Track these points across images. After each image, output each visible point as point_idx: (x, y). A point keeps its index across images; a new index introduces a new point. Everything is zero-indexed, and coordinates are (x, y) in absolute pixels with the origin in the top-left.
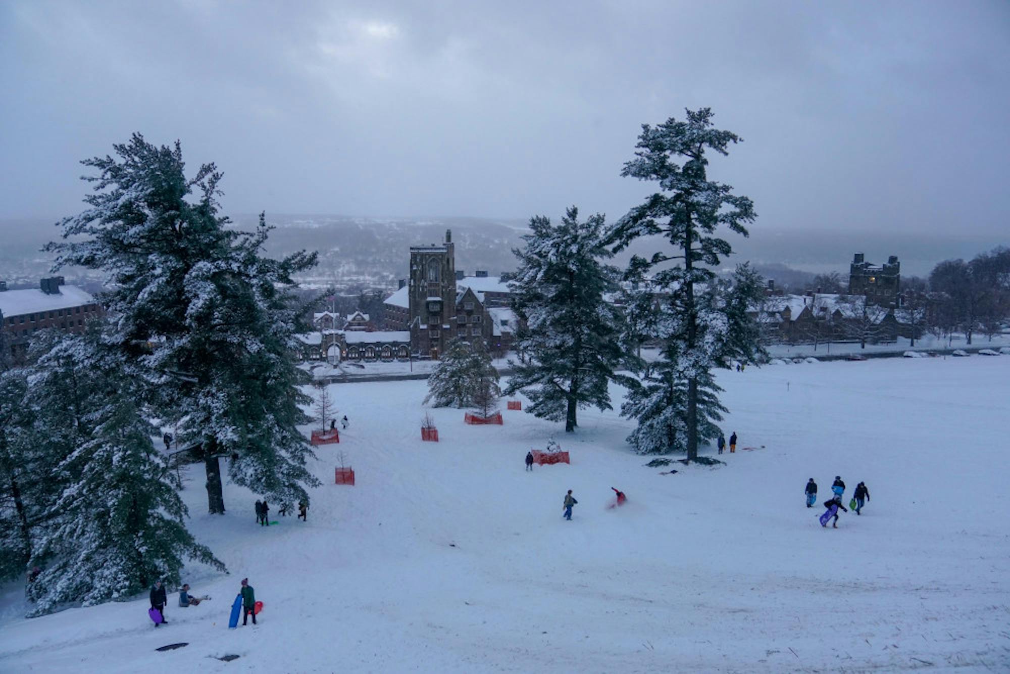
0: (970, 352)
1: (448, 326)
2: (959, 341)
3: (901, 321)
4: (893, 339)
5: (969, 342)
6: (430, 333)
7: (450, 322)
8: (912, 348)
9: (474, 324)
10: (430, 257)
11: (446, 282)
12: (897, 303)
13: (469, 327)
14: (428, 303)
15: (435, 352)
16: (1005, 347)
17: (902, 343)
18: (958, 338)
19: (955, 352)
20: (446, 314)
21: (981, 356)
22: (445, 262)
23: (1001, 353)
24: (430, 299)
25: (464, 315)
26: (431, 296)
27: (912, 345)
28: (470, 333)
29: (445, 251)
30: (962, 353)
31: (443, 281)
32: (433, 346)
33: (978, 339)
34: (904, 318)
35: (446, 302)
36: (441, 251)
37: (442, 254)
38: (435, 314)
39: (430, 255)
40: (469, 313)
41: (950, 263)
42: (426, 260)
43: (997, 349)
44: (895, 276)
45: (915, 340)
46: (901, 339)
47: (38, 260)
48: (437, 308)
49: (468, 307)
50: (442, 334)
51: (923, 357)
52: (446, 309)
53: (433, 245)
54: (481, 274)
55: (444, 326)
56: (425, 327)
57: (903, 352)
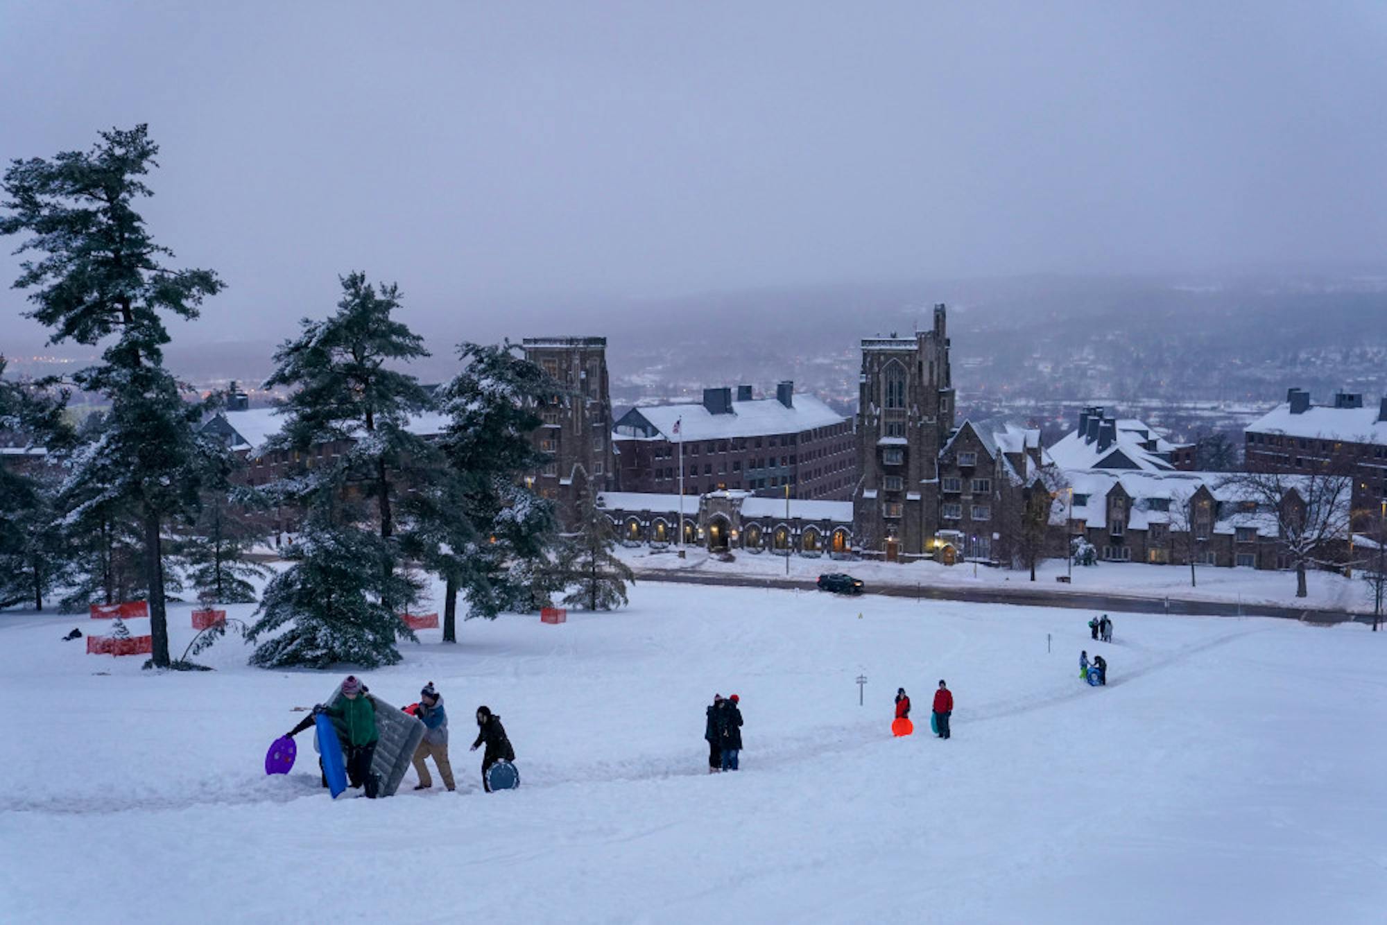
1: (917, 497)
6: (884, 507)
7: (920, 488)
9: (975, 496)
10: (887, 360)
11: (915, 409)
13: (967, 501)
14: (880, 450)
15: (891, 546)
20: (913, 472)
22: (914, 370)
24: (885, 441)
25: (955, 476)
26: (890, 434)
28: (967, 514)
29: (915, 347)
31: (911, 407)
32: (888, 534)
35: (913, 449)
36: (908, 347)
37: (910, 352)
38: (892, 471)
39: (888, 355)
40: (967, 473)
42: (879, 365)
47: (819, 360)
48: (897, 460)
49: (962, 462)
50: (904, 511)
52: (913, 464)
53: (894, 336)
54: (1348, 401)
55: (910, 497)
56: (873, 494)
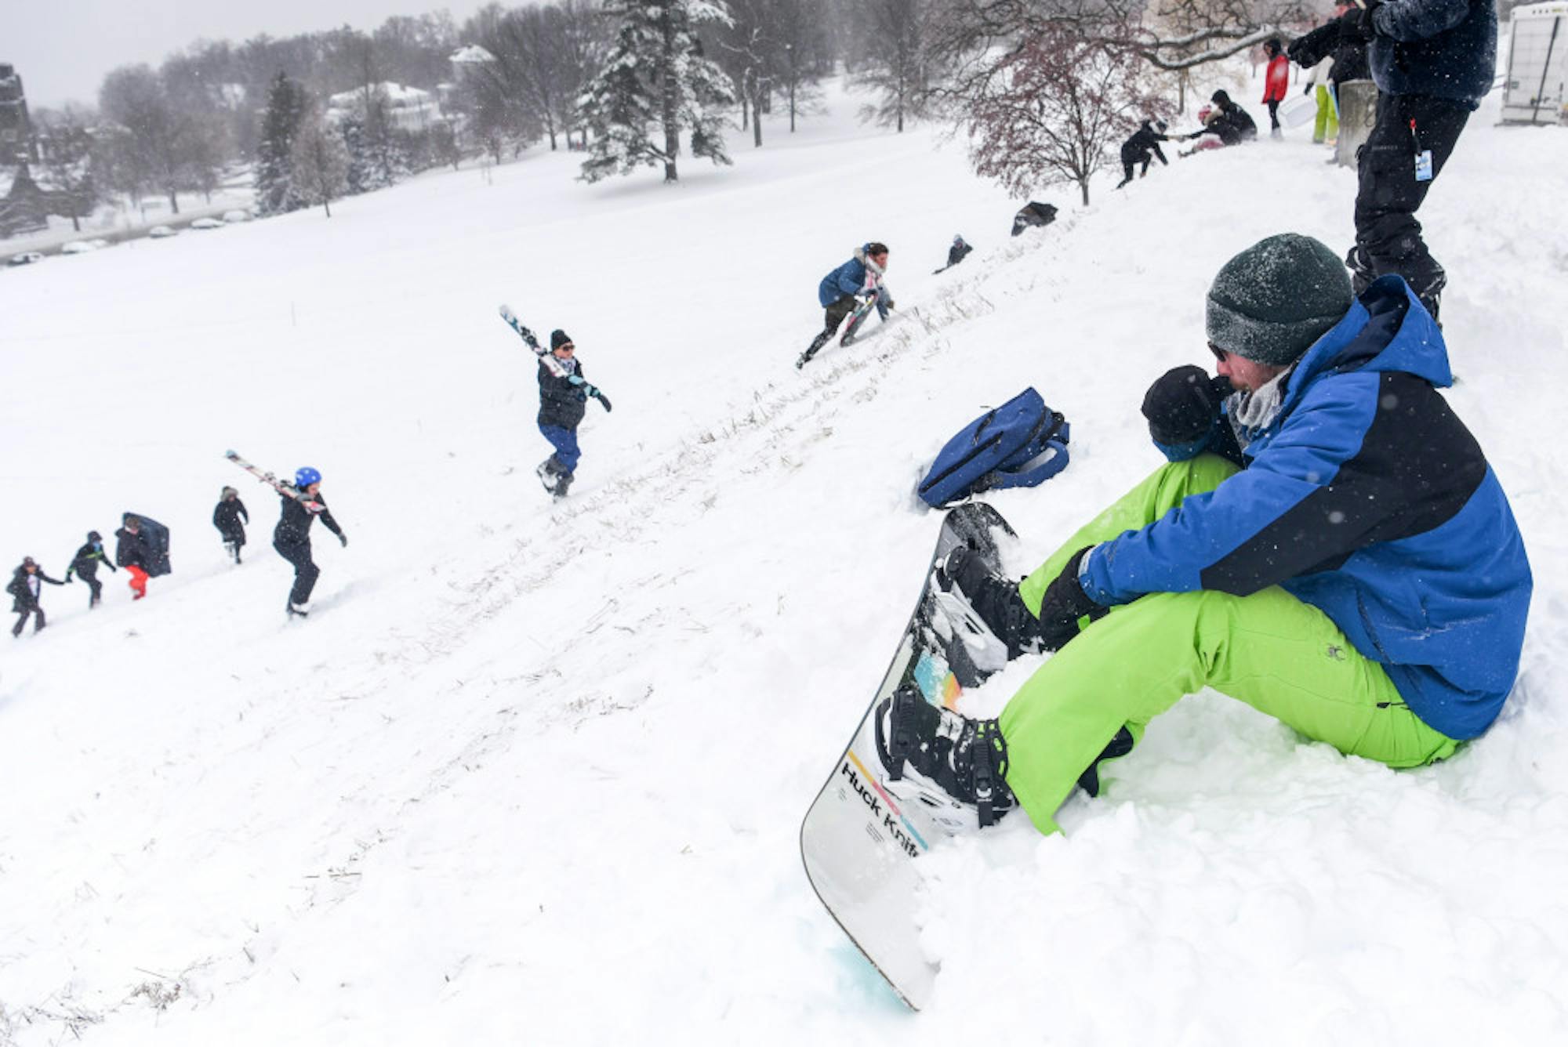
0: (178, 226)
2: (156, 208)
3: (47, 188)
4: (41, 221)
5: (175, 209)
8: (78, 235)
12: (35, 153)
16: (233, 210)
17: (59, 226)
18: (157, 205)
19: (153, 232)
21: (195, 232)
23: (228, 221)
27: (77, 227)
30: (165, 230)
33: (189, 202)
34: (47, 181)
41: (127, 71)
43: (219, 217)
44: (16, 102)
45: (81, 220)
46: (54, 220)
51: (98, 248)
57: (62, 245)
